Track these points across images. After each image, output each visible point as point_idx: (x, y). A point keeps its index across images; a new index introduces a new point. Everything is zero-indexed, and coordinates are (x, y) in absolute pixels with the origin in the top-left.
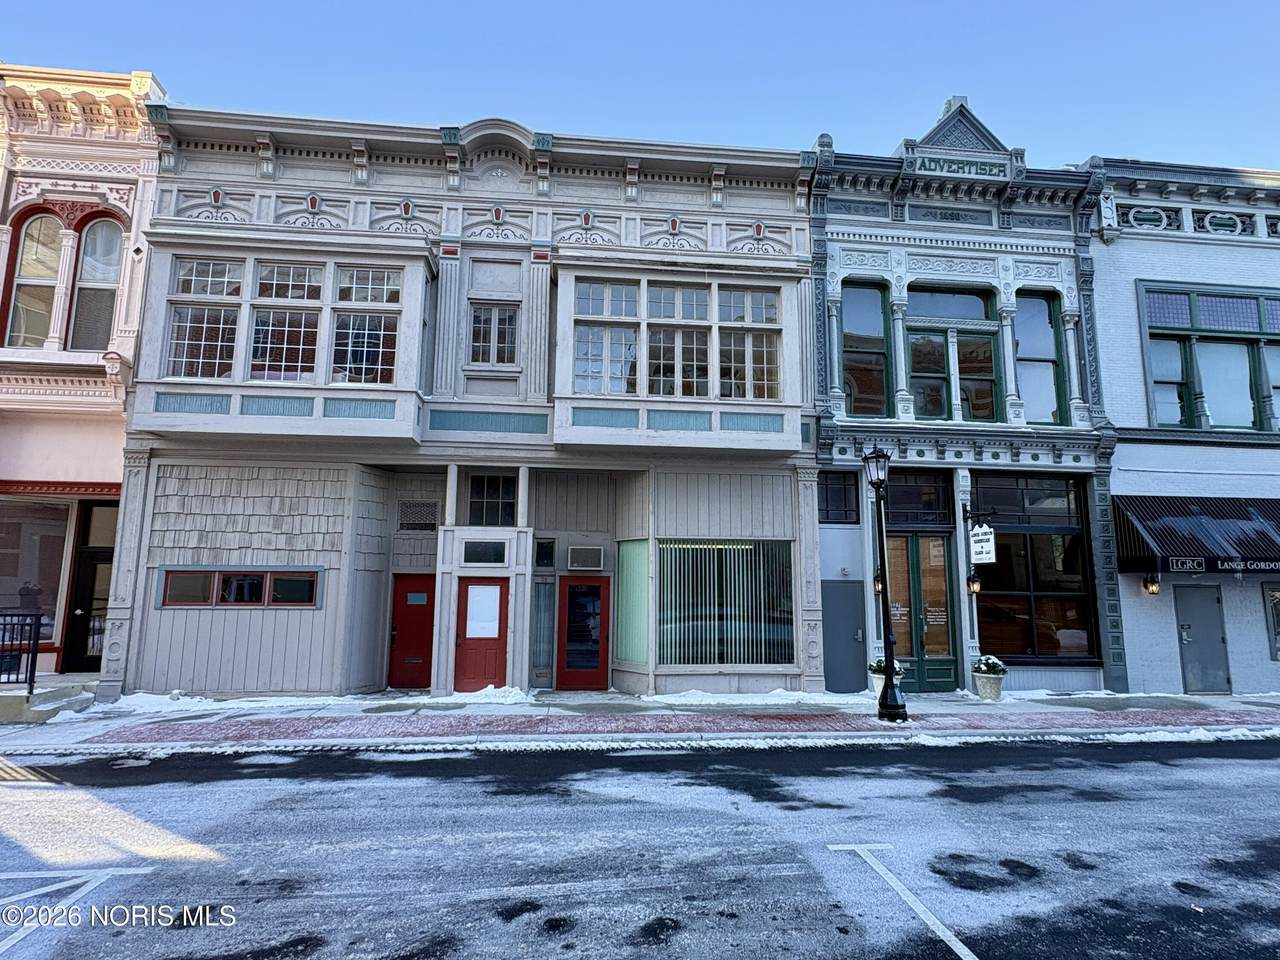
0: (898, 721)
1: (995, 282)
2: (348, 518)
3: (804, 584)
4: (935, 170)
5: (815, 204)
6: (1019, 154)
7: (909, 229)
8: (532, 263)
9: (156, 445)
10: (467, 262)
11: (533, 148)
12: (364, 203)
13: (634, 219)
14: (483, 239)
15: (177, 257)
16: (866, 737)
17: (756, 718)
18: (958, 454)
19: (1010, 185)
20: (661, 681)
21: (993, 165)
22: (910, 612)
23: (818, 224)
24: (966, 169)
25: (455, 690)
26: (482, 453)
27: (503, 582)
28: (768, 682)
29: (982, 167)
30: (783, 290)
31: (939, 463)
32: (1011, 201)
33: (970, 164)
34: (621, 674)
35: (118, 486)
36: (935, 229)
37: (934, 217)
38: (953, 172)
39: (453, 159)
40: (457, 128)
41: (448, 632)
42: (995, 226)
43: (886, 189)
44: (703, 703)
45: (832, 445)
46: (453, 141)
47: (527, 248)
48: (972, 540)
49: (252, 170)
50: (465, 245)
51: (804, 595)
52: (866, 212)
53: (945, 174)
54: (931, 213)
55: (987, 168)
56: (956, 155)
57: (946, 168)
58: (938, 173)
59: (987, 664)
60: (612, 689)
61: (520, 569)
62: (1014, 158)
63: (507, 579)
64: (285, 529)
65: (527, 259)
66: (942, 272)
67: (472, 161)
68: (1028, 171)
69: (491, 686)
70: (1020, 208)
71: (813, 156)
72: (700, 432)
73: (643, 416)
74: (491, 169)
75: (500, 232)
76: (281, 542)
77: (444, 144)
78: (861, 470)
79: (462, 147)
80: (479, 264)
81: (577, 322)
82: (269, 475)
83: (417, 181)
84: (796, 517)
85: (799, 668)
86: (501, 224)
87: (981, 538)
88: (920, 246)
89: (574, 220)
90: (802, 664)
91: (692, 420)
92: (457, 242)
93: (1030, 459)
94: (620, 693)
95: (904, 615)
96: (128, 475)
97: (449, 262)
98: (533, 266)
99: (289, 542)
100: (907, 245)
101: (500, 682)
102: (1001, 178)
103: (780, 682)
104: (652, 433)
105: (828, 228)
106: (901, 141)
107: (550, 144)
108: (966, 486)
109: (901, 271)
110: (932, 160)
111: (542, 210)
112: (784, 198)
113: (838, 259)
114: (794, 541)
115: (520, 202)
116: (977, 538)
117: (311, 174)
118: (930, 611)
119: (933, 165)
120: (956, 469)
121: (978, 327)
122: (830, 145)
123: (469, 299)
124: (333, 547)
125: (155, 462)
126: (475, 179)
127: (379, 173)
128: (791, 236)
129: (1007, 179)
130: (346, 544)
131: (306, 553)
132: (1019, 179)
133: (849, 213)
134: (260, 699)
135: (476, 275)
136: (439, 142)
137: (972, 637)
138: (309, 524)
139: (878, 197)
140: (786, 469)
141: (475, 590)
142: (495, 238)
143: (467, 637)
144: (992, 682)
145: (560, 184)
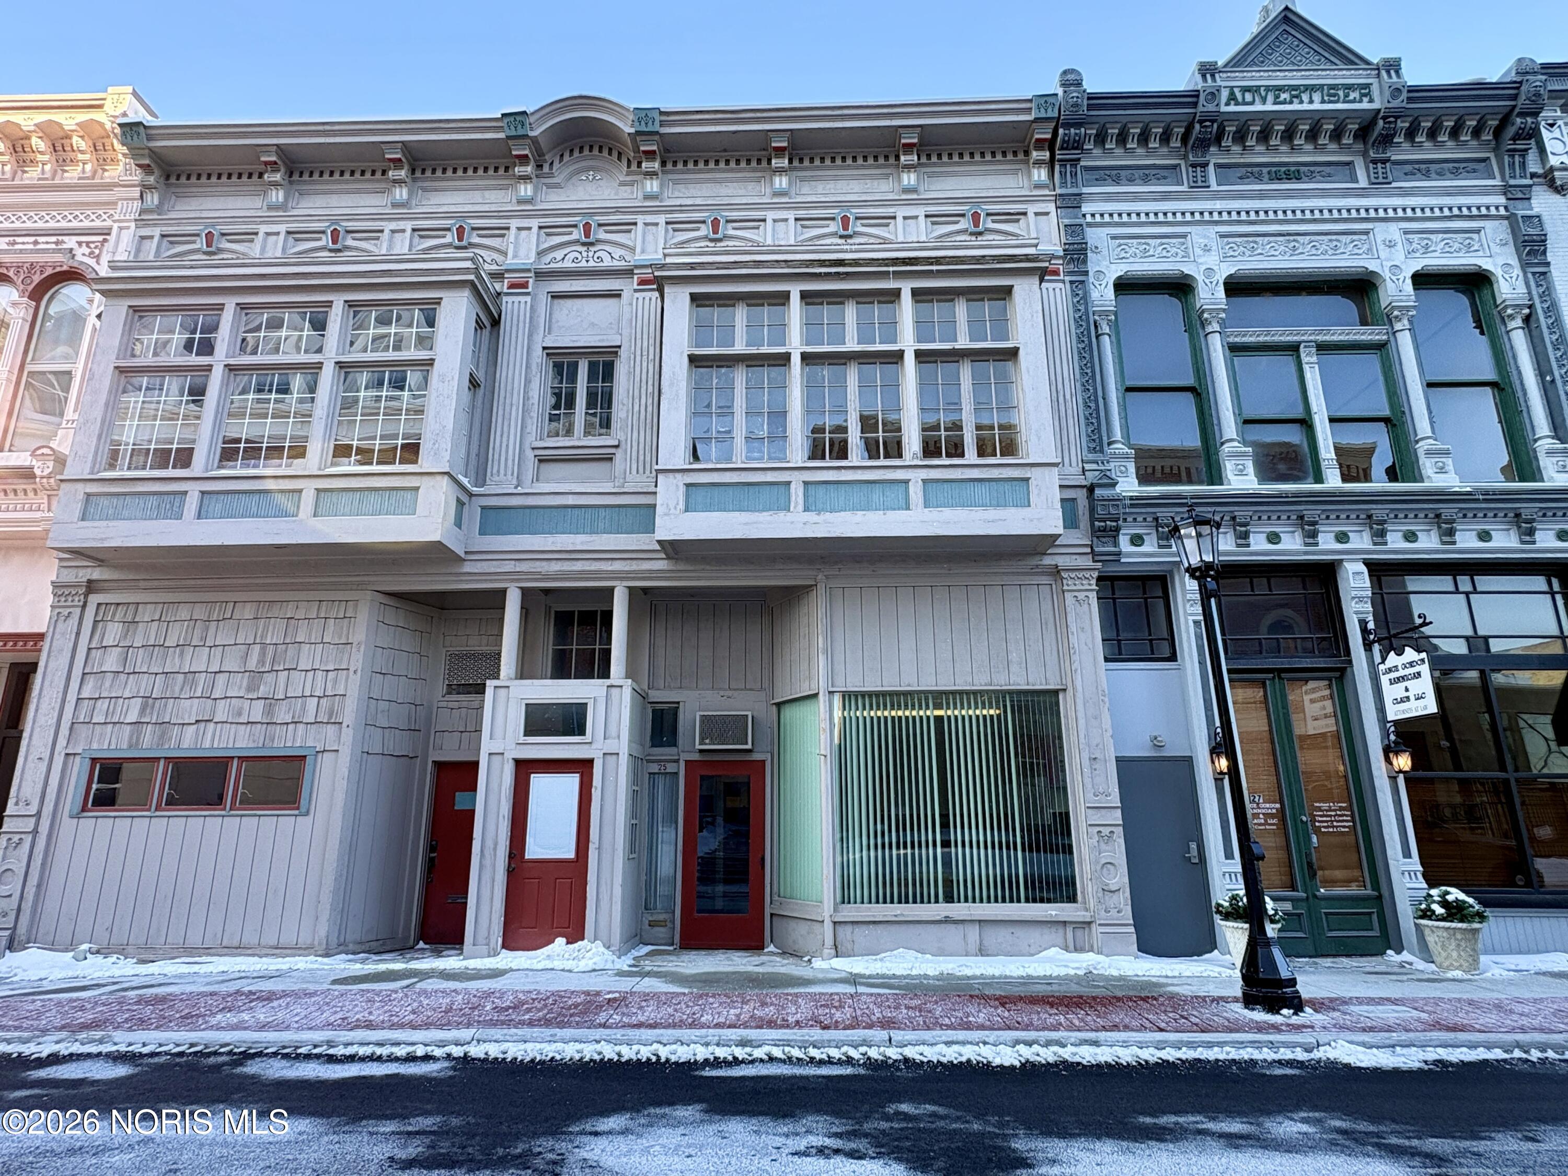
0: (1285, 1011)
1: (1373, 266)
2: (355, 672)
3: (1086, 762)
4: (1252, 103)
5: (1063, 175)
6: (1393, 66)
7: (1218, 199)
8: (636, 291)
9: (96, 574)
10: (543, 299)
11: (632, 130)
12: (403, 231)
13: (786, 220)
14: (568, 264)
15: (135, 309)
16: (1221, 1044)
17: (1003, 1001)
18: (1342, 537)
19: (1382, 114)
20: (845, 933)
21: (1350, 87)
22: (1282, 810)
23: (1070, 203)
24: (1305, 97)
25: (504, 946)
26: (555, 567)
27: (583, 767)
28: (1034, 936)
29: (1331, 92)
30: (1017, 291)
31: (1306, 553)
32: (1386, 140)
33: (1312, 89)
34: (785, 919)
35: (41, 636)
36: (1262, 195)
37: (1259, 178)
38: (1284, 102)
39: (523, 160)
40: (524, 113)
41: (495, 849)
42: (1363, 182)
43: (1176, 143)
44: (914, 972)
45: (1117, 530)
46: (520, 132)
47: (628, 273)
48: (1385, 680)
49: (258, 202)
50: (541, 275)
51: (1088, 781)
52: (1146, 180)
53: (1269, 107)
54: (1253, 172)
55: (1341, 93)
56: (1285, 78)
57: (1270, 98)
58: (1258, 107)
59: (1445, 904)
60: (771, 948)
61: (611, 746)
62: (1384, 73)
63: (590, 762)
64: (263, 691)
65: (627, 286)
66: (1280, 257)
67: (552, 163)
68: (1412, 90)
69: (560, 941)
70: (1402, 152)
71: (1051, 100)
72: (889, 513)
73: (797, 492)
74: (579, 172)
75: (591, 254)
76: (257, 711)
77: (508, 137)
78: (1171, 572)
79: (535, 140)
80: (562, 301)
81: (694, 360)
82: (248, 612)
83: (477, 196)
84: (1065, 652)
85: (1087, 910)
86: (592, 244)
87: (1401, 673)
88: (1239, 222)
89: (698, 229)
90: (1092, 904)
91: (876, 494)
92: (529, 270)
93: (1475, 539)
94: (784, 953)
95: (1272, 816)
96: (54, 622)
97: (516, 299)
98: (637, 295)
99: (269, 711)
100: (1216, 223)
101: (575, 934)
102: (1365, 105)
103: (1056, 935)
104: (811, 517)
105: (1086, 208)
106: (1194, 67)
107: (657, 123)
108: (1363, 589)
109: (1211, 260)
110: (1245, 89)
111: (650, 219)
112: (1015, 172)
113: (1105, 252)
114: (1065, 690)
115: (618, 210)
116: (1393, 675)
117: (334, 200)
118: (1319, 809)
119: (1248, 97)
120: (1342, 560)
121: (1351, 337)
122: (1079, 84)
123: (544, 348)
124: (330, 717)
125: (94, 599)
126: (557, 186)
127: (425, 190)
128: (1028, 225)
129: (1375, 106)
130: (349, 713)
131: (291, 727)
132: (1395, 103)
133: (1118, 184)
134: (204, 959)
135: (556, 315)
136: (502, 135)
137: (1407, 854)
138: (299, 684)
139: (1164, 157)
140: (1043, 574)
141: (539, 783)
142: (584, 264)
143: (527, 857)
144: (1459, 936)
145: (676, 182)
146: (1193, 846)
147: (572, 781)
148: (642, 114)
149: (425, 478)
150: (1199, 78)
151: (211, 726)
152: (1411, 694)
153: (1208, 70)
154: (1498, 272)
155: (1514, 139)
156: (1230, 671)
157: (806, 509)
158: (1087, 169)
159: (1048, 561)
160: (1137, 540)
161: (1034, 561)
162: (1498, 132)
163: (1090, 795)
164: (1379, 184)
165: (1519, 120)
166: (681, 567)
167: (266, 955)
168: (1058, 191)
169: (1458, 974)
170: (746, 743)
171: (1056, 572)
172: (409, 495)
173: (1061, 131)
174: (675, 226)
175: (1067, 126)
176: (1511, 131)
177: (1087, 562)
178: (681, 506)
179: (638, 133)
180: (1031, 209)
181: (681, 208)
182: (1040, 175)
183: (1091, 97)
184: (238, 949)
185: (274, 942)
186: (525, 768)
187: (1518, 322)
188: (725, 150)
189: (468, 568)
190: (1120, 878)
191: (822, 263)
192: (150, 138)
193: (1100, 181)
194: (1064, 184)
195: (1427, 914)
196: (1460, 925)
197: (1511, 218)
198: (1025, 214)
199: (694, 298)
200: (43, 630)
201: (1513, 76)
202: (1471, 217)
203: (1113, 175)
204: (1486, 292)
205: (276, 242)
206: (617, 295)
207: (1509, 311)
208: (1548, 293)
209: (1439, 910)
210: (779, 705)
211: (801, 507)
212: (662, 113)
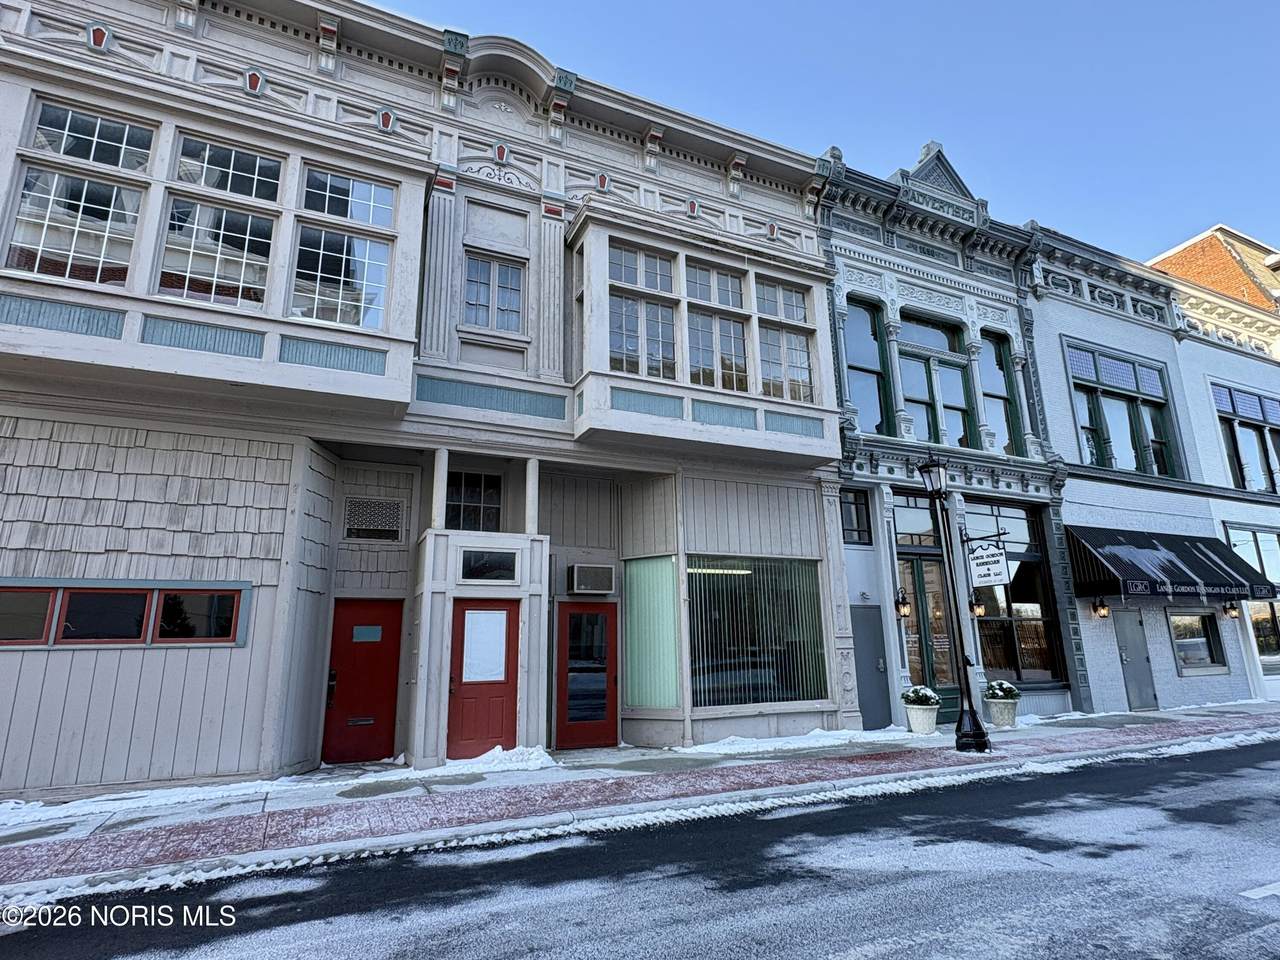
1: (965, 320)
2: (293, 512)
4: (922, 204)
5: (822, 215)
6: (984, 205)
7: (898, 257)
8: (544, 216)
10: (463, 202)
11: (553, 85)
12: (329, 99)
13: (653, 192)
14: (482, 176)
15: (39, 94)
18: (951, 478)
19: (977, 231)
20: (702, 727)
21: (964, 210)
22: (920, 639)
23: (825, 235)
24: (946, 208)
25: (448, 757)
26: (483, 437)
27: (512, 606)
28: (805, 722)
29: (957, 210)
30: (813, 290)
32: (974, 246)
33: (950, 205)
34: (634, 722)
36: (917, 261)
37: (915, 249)
38: (936, 209)
39: (452, 74)
40: (467, 36)
42: (961, 268)
43: (881, 215)
45: (854, 458)
46: (459, 51)
47: (536, 199)
50: (461, 180)
51: (835, 620)
52: (862, 233)
53: (929, 209)
54: (913, 245)
55: (961, 212)
56: (938, 194)
57: (930, 204)
58: (924, 207)
60: (623, 745)
61: (535, 589)
62: (980, 208)
63: (517, 602)
64: (188, 524)
65: (535, 213)
66: (924, 302)
67: (471, 84)
68: (992, 222)
69: (499, 748)
70: (978, 255)
71: (826, 164)
73: (687, 405)
74: (492, 100)
75: (502, 174)
76: (182, 543)
77: (446, 52)
79: (467, 62)
80: (476, 207)
81: (614, 291)
82: (166, 442)
83: (401, 90)
84: (823, 536)
85: (833, 703)
86: (504, 166)
87: (986, 560)
88: (907, 275)
89: (587, 179)
90: (838, 698)
91: (737, 415)
92: (453, 173)
93: (1006, 487)
94: (637, 747)
97: (441, 195)
98: (544, 220)
99: (194, 544)
100: (897, 272)
101: (510, 743)
102: (970, 223)
103: (817, 720)
104: (697, 426)
105: (833, 241)
106: (898, 170)
107: (573, 86)
108: (961, 510)
109: (893, 295)
110: (921, 195)
111: (552, 159)
112: (795, 204)
113: (843, 274)
114: (821, 561)
115: (528, 144)
116: (979, 561)
117: (250, 44)
118: (936, 638)
119: (921, 200)
121: (953, 359)
122: (840, 159)
123: (465, 245)
124: (268, 552)
126: (474, 106)
127: (349, 67)
128: (801, 243)
129: (974, 225)
130: (290, 550)
131: (222, 562)
132: (984, 228)
133: (848, 230)
135: (471, 219)
136: (440, 47)
137: (978, 663)
138: (228, 519)
139: (871, 220)
140: (809, 482)
141: (471, 617)
142: (496, 180)
143: (464, 680)
144: (1009, 707)
145: (573, 136)
146: (881, 661)
147: (500, 617)
148: (564, 75)
149: (392, 343)
150: (900, 179)
151: (125, 557)
152: (991, 572)
153: (905, 175)
154: (1013, 336)
155: (1025, 264)
156: (898, 553)
157: (694, 420)
158: (835, 215)
159: (815, 474)
160: (861, 467)
161: (808, 473)
162: (1018, 257)
163: (837, 630)
164: (968, 270)
165: (1029, 255)
167: (207, 784)
168: (819, 225)
169: (1008, 728)
170: (611, 589)
171: (819, 482)
172: (376, 357)
173: (827, 187)
174: (571, 171)
175: (831, 184)
176: (1024, 259)
177: (835, 477)
178: (609, 403)
179: (556, 88)
180: (804, 232)
181: (578, 159)
182: (809, 210)
183: (848, 171)
184: (171, 781)
186: (462, 605)
187: (1019, 368)
188: (612, 123)
189: (405, 427)
190: (852, 683)
191: (704, 239)
193: (839, 224)
194: (823, 222)
195: (995, 696)
196: (1010, 701)
197: (1019, 308)
198: (799, 234)
199: (612, 239)
201: (1028, 229)
202: (1003, 302)
203: (845, 223)
204: (1006, 346)
205: (185, 66)
206: (523, 215)
207: (1017, 360)
208: (1032, 354)
209: (1001, 693)
210: (625, 561)
211: (691, 418)
212: (578, 79)
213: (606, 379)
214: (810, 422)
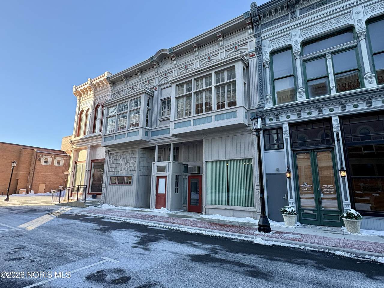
2: (137, 162)
5: (256, 29)
7: (299, 20)
9: (109, 149)
10: (160, 90)
12: (141, 84)
13: (198, 61)
14: (164, 82)
15: (108, 108)
18: (332, 110)
22: (313, 186)
23: (258, 36)
25: (155, 208)
26: (161, 141)
30: (236, 66)
31: (319, 116)
35: (104, 159)
36: (313, 14)
37: (313, 8)
39: (155, 65)
40: (152, 57)
41: (154, 192)
43: (286, 9)
45: (265, 118)
46: (153, 60)
49: (123, 85)
50: (159, 86)
51: (256, 179)
52: (279, 22)
54: (311, 7)
60: (202, 213)
61: (169, 173)
63: (166, 176)
64: (127, 166)
66: (319, 30)
67: (160, 64)
69: (162, 208)
71: (248, 13)
72: (208, 123)
73: (192, 122)
74: (165, 63)
75: (167, 79)
77: (151, 62)
78: (281, 126)
79: (155, 61)
80: (163, 90)
81: (176, 98)
82: (125, 153)
83: (150, 74)
84: (253, 149)
85: (256, 209)
86: (167, 77)
88: (306, 24)
89: (183, 69)
91: (206, 120)
93: (381, 103)
95: (309, 188)
96: (106, 156)
97: (156, 91)
99: (127, 169)
100: (299, 27)
101: (164, 207)
104: (194, 127)
105: (262, 36)
107: (172, 50)
108: (337, 124)
109: (296, 38)
111: (175, 69)
112: (245, 33)
113: (267, 45)
114: (253, 158)
115: (170, 69)
117: (132, 81)
118: (324, 187)
121: (344, 47)
122: (256, 5)
123: (160, 100)
124: (134, 169)
125: (110, 153)
126: (161, 67)
127: (144, 75)
128: (248, 45)
130: (136, 169)
131: (130, 171)
133: (272, 26)
135: (162, 93)
136: (150, 62)
137: (346, 199)
138: (131, 164)
139: (284, 13)
140: (248, 131)
141: (160, 180)
142: (166, 81)
143: (159, 193)
146: (286, 195)
147: (164, 180)
148: (170, 50)
149: (140, 129)
151: (122, 171)
157: (194, 125)
158: (262, 25)
160: (271, 120)
163: (257, 183)
166: (180, 139)
168: (255, 34)
172: (138, 132)
173: (252, 19)
174: (180, 69)
175: (254, 17)
178: (174, 128)
179: (170, 53)
180: (249, 40)
181: (180, 65)
182: (251, 31)
183: (258, 8)
185: (129, 205)
186: (158, 177)
189: (150, 143)
192: (110, 79)
193: (266, 27)
194: (256, 31)
198: (247, 42)
199: (177, 85)
200: (105, 158)
203: (269, 24)
205: (126, 91)
211: (193, 125)
212: (173, 48)
213: (173, 122)
214: (232, 113)
